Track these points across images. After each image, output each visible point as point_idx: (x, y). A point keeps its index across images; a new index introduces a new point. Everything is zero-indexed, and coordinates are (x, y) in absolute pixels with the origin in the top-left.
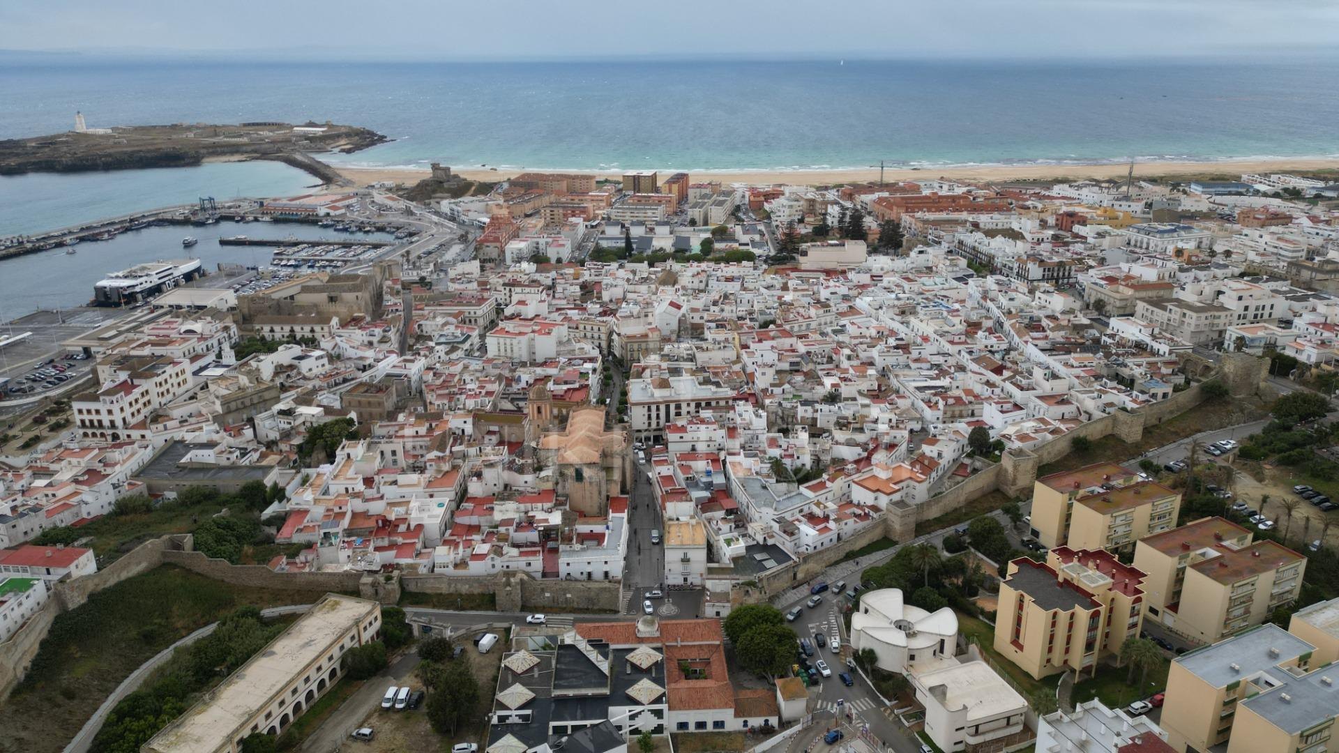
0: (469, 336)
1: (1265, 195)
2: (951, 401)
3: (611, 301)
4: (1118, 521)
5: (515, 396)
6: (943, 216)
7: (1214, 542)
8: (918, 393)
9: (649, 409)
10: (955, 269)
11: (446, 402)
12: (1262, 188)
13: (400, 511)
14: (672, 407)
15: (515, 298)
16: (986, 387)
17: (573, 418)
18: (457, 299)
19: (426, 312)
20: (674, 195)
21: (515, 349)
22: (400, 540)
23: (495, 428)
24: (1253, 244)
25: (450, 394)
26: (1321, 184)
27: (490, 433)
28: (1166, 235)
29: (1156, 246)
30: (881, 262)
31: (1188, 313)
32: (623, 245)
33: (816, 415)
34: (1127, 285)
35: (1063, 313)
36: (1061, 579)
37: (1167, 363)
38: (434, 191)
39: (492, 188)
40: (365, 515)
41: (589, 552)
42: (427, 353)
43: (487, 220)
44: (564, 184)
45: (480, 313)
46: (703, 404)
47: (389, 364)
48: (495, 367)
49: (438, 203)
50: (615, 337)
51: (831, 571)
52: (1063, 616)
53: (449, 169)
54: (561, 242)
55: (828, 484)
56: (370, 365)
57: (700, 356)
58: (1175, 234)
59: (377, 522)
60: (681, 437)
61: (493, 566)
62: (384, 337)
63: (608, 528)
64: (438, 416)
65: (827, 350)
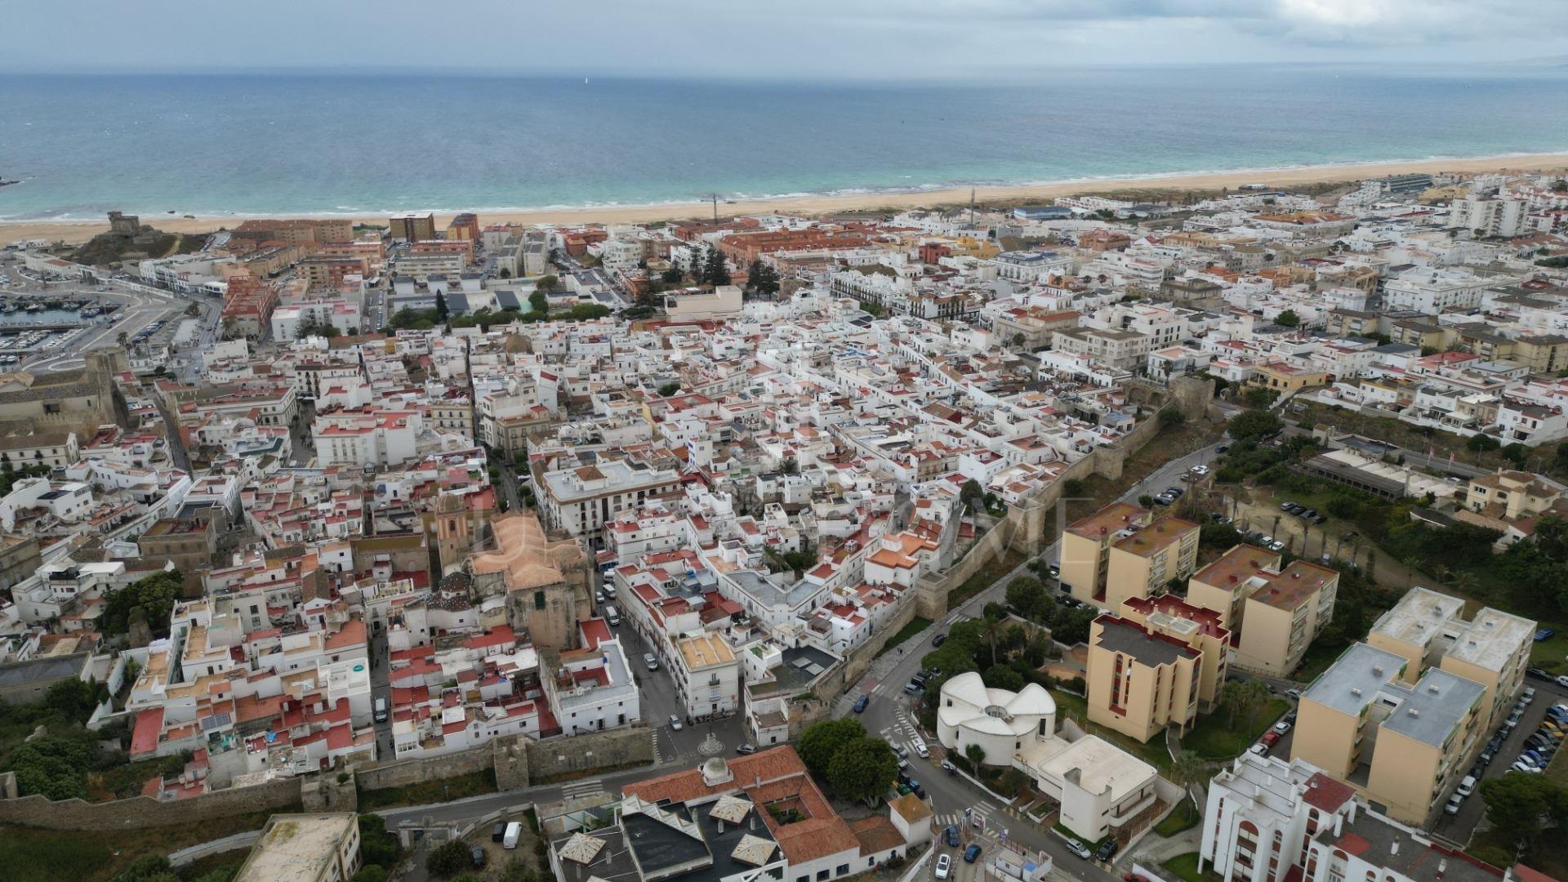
0: (280, 442)
1: (1083, 217)
2: (924, 456)
3: (452, 377)
4: (1158, 563)
5: (394, 512)
6: (803, 254)
7: (1254, 570)
8: (883, 451)
9: (583, 508)
10: (850, 312)
11: (299, 531)
12: (1078, 210)
13: (308, 684)
14: (610, 500)
15: (324, 386)
16: (952, 437)
17: (498, 530)
18: (237, 392)
19: (201, 415)
20: (467, 240)
21: (359, 451)
22: (326, 724)
23: (386, 557)
24: (1114, 267)
25: (300, 520)
26: (1129, 205)
27: (378, 564)
28: (1034, 263)
29: (1027, 275)
30: (762, 309)
31: (1109, 341)
32: (434, 306)
33: (780, 489)
34: (1036, 317)
35: (991, 350)
36: (1150, 632)
37: (1116, 394)
38: (120, 250)
39: (204, 242)
40: (255, 699)
41: (596, 695)
42: (235, 469)
43: (223, 287)
44: (310, 234)
45: (280, 408)
46: (647, 492)
47: (183, 489)
48: (342, 477)
49: (136, 265)
50: (485, 422)
51: (877, 665)
52: (1168, 669)
53: (136, 218)
54: (347, 308)
55: (834, 566)
56: (155, 494)
57: (606, 434)
58: (1042, 262)
59: (282, 706)
60: (634, 536)
61: (477, 735)
62: (156, 454)
63: (605, 660)
64: (297, 551)
65: (755, 414)
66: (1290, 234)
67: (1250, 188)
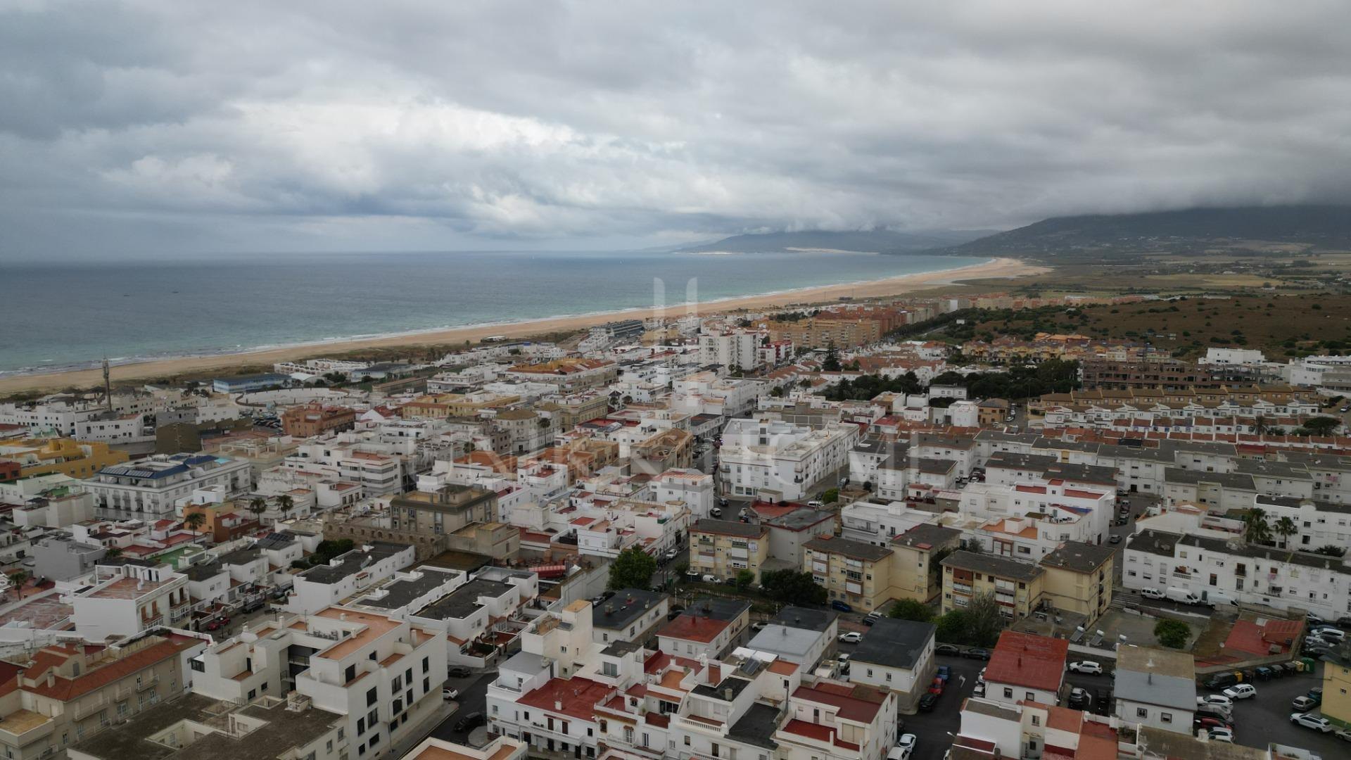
1: (308, 385)
12: (302, 377)
24: (319, 469)
26: (363, 366)
28: (170, 479)
29: (156, 503)
58: (187, 475)
66: (555, 387)
67: (491, 341)
